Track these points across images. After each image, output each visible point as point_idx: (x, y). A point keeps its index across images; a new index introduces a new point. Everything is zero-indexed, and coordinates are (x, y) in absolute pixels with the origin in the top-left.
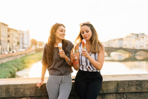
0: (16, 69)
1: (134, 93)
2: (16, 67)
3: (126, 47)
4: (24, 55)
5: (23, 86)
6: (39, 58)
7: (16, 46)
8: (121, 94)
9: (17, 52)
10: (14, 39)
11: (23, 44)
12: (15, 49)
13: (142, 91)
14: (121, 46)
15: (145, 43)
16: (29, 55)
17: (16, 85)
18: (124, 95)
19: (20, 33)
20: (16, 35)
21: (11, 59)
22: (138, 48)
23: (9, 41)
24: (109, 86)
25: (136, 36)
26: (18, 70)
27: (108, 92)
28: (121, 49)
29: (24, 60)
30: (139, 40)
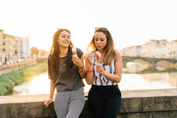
0: (13, 83)
1: (162, 111)
2: (13, 81)
3: (145, 56)
4: (23, 66)
5: (27, 105)
6: (41, 70)
7: (13, 55)
8: (147, 113)
9: (14, 62)
10: (11, 47)
11: (22, 53)
12: (12, 59)
13: (171, 109)
14: (139, 55)
15: (167, 51)
16: (29, 66)
17: (19, 103)
18: (150, 115)
19: (18, 40)
20: (14, 43)
21: (7, 71)
22: (159, 57)
23: (4, 50)
24: (131, 103)
25: (157, 43)
26: (16, 84)
27: (131, 112)
28: (139, 58)
29: (23, 72)
30: (160, 47)
